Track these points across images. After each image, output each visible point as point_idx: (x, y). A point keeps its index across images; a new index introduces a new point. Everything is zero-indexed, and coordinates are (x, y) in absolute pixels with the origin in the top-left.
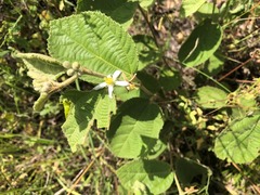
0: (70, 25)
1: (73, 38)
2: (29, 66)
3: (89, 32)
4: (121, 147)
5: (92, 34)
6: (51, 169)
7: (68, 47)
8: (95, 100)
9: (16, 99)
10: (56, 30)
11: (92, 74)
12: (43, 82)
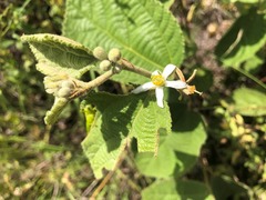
0: (92, 6)
1: (96, 23)
2: (39, 55)
3: (117, 14)
4: (147, 163)
5: (121, 17)
6: (60, 181)
7: (89, 34)
8: (133, 108)
9: (22, 98)
10: (74, 12)
11: (133, 70)
12: (60, 80)
